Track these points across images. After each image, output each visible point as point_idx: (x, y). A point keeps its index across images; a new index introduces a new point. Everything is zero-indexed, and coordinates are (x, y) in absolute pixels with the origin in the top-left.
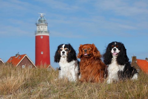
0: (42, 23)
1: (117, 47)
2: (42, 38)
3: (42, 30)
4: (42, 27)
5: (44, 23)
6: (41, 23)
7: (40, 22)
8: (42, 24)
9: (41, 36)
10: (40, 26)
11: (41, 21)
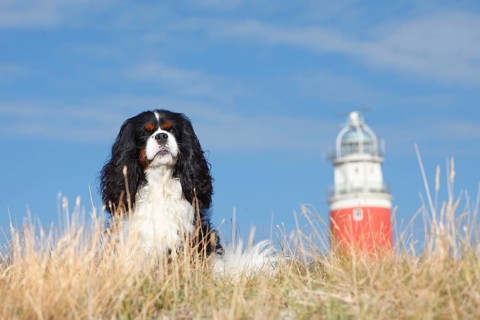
0: (357, 151)
1: (168, 130)
2: (358, 217)
3: (357, 184)
4: (357, 170)
5: (366, 151)
6: (352, 152)
7: (348, 148)
8: (354, 157)
9: (355, 212)
10: (350, 168)
11: (351, 144)
